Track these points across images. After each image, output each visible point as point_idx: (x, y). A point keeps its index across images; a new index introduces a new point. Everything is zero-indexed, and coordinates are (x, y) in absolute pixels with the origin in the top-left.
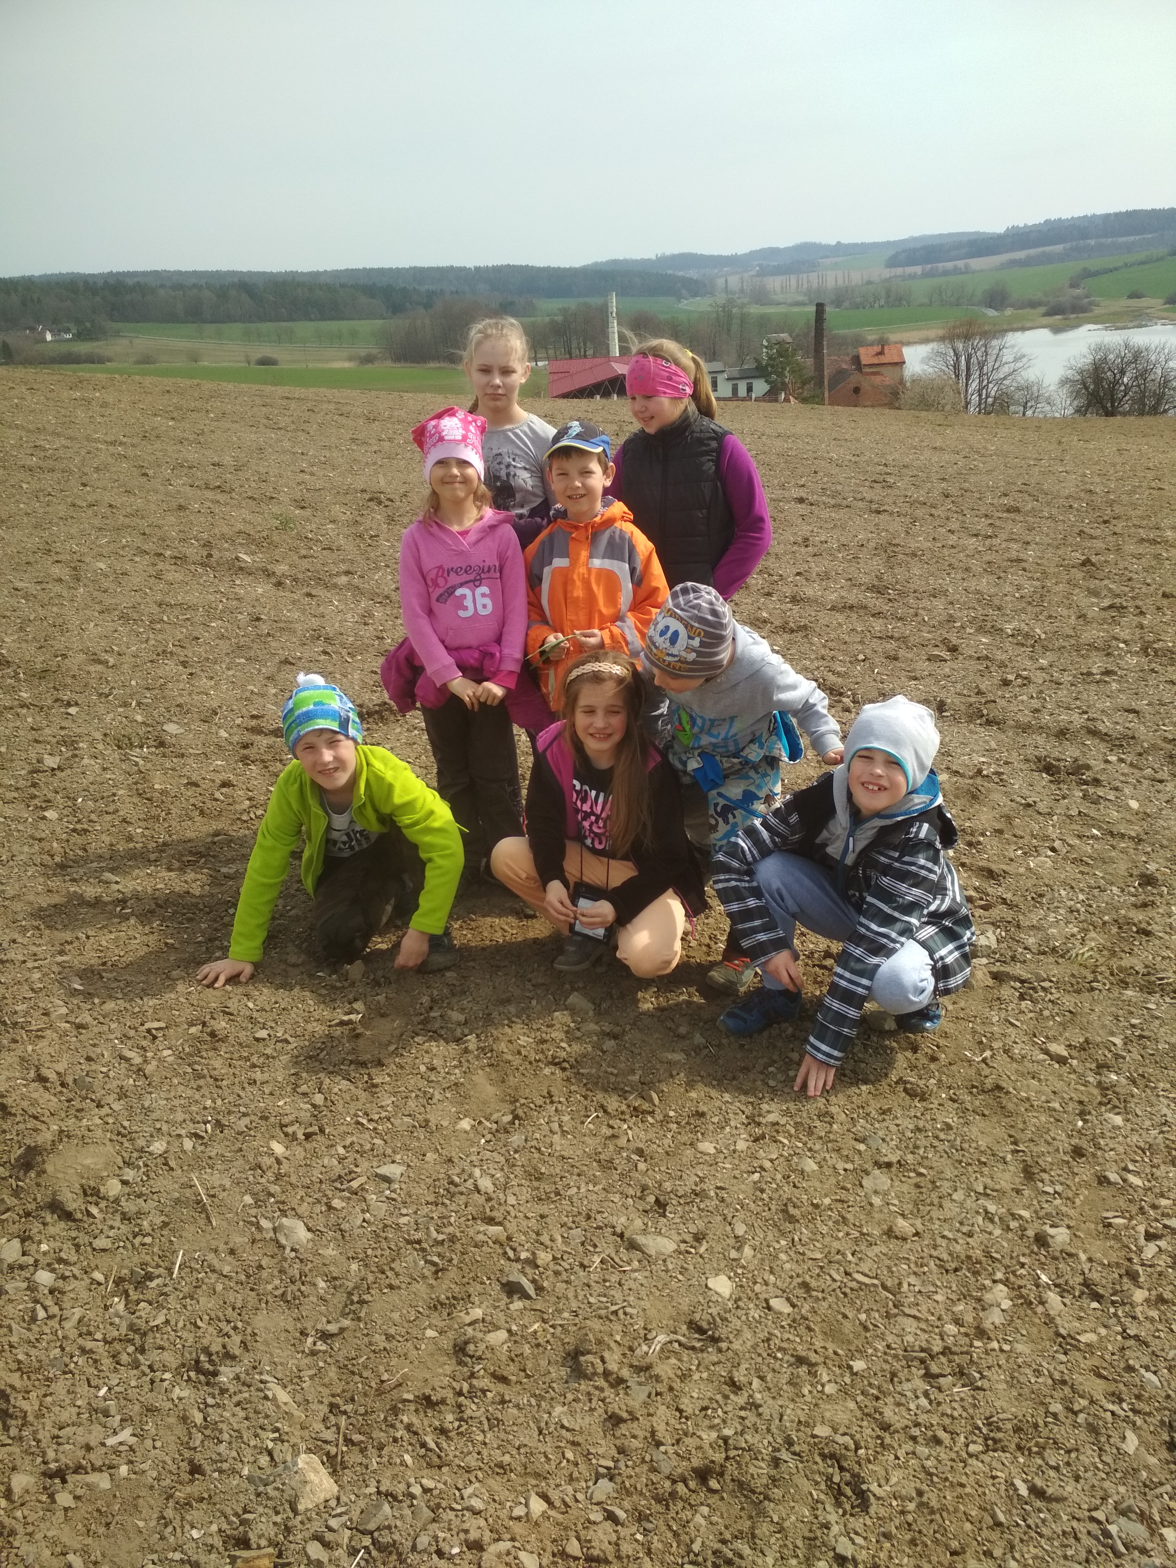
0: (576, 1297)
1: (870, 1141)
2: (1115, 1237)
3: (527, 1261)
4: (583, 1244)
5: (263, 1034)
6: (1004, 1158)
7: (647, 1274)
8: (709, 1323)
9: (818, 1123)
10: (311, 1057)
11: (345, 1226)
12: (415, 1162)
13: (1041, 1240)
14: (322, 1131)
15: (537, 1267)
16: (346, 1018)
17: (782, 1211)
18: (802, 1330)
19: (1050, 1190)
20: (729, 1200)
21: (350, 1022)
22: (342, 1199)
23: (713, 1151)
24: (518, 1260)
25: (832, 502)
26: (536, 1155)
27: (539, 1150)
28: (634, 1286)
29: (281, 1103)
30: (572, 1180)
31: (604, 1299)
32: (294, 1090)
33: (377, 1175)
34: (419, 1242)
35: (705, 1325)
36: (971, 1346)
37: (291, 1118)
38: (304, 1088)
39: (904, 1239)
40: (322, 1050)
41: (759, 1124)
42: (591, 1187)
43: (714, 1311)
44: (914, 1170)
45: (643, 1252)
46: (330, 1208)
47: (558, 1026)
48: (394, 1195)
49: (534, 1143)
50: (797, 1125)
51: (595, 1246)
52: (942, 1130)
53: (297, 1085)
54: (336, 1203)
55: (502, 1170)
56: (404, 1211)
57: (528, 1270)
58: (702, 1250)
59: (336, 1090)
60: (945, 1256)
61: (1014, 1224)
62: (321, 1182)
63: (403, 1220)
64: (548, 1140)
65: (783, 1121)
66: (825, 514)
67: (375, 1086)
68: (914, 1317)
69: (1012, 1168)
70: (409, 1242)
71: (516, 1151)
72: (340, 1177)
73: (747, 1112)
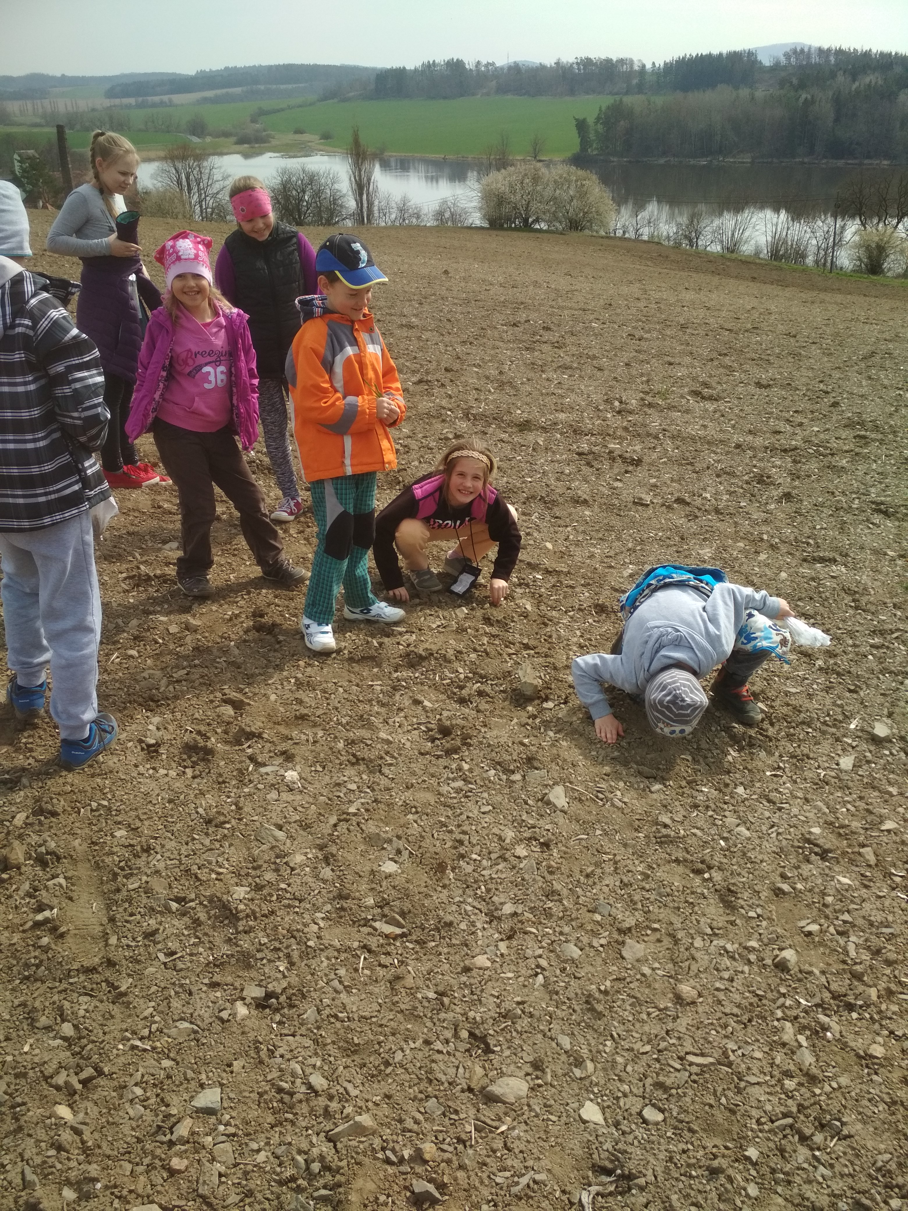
0: (482, 1182)
1: (601, 909)
2: (822, 944)
3: (412, 1159)
4: (444, 1115)
6: (703, 894)
7: (523, 1127)
8: (612, 1161)
9: (550, 904)
10: (27, 978)
11: (204, 1190)
12: (226, 1078)
13: (782, 966)
14: (100, 1072)
15: (426, 1162)
16: (40, 917)
17: (589, 1010)
18: (687, 1135)
19: (752, 914)
20: (536, 1013)
21: (47, 921)
22: (180, 1154)
23: (488, 964)
24: (402, 1160)
26: (338, 1025)
27: (336, 1017)
28: (522, 1147)
29: (26, 1048)
30: (391, 1043)
31: (508, 1174)
32: (32, 1026)
33: (199, 1110)
34: (293, 1179)
35: (610, 1166)
36: (815, 1095)
37: (54, 1065)
38: (43, 1021)
39: (693, 1003)
40: (38, 966)
41: (499, 919)
42: (412, 1045)
43: (608, 1146)
44: (648, 927)
45: (504, 1103)
46: (173, 1173)
48: (231, 1130)
49: (327, 1011)
50: (532, 910)
51: (456, 1112)
52: (643, 880)
53: (32, 1021)
54: (176, 1163)
55: (316, 1054)
56: (255, 1146)
57: (419, 1169)
58: (549, 1078)
59: (82, 1013)
60: (736, 1010)
61: (753, 957)
62: (139, 1140)
63: (261, 1157)
64: (338, 1002)
65: (520, 909)
67: (124, 994)
68: (758, 1083)
69: (712, 901)
70: (281, 1183)
71: (318, 1028)
72: (159, 1127)
73: (485, 910)
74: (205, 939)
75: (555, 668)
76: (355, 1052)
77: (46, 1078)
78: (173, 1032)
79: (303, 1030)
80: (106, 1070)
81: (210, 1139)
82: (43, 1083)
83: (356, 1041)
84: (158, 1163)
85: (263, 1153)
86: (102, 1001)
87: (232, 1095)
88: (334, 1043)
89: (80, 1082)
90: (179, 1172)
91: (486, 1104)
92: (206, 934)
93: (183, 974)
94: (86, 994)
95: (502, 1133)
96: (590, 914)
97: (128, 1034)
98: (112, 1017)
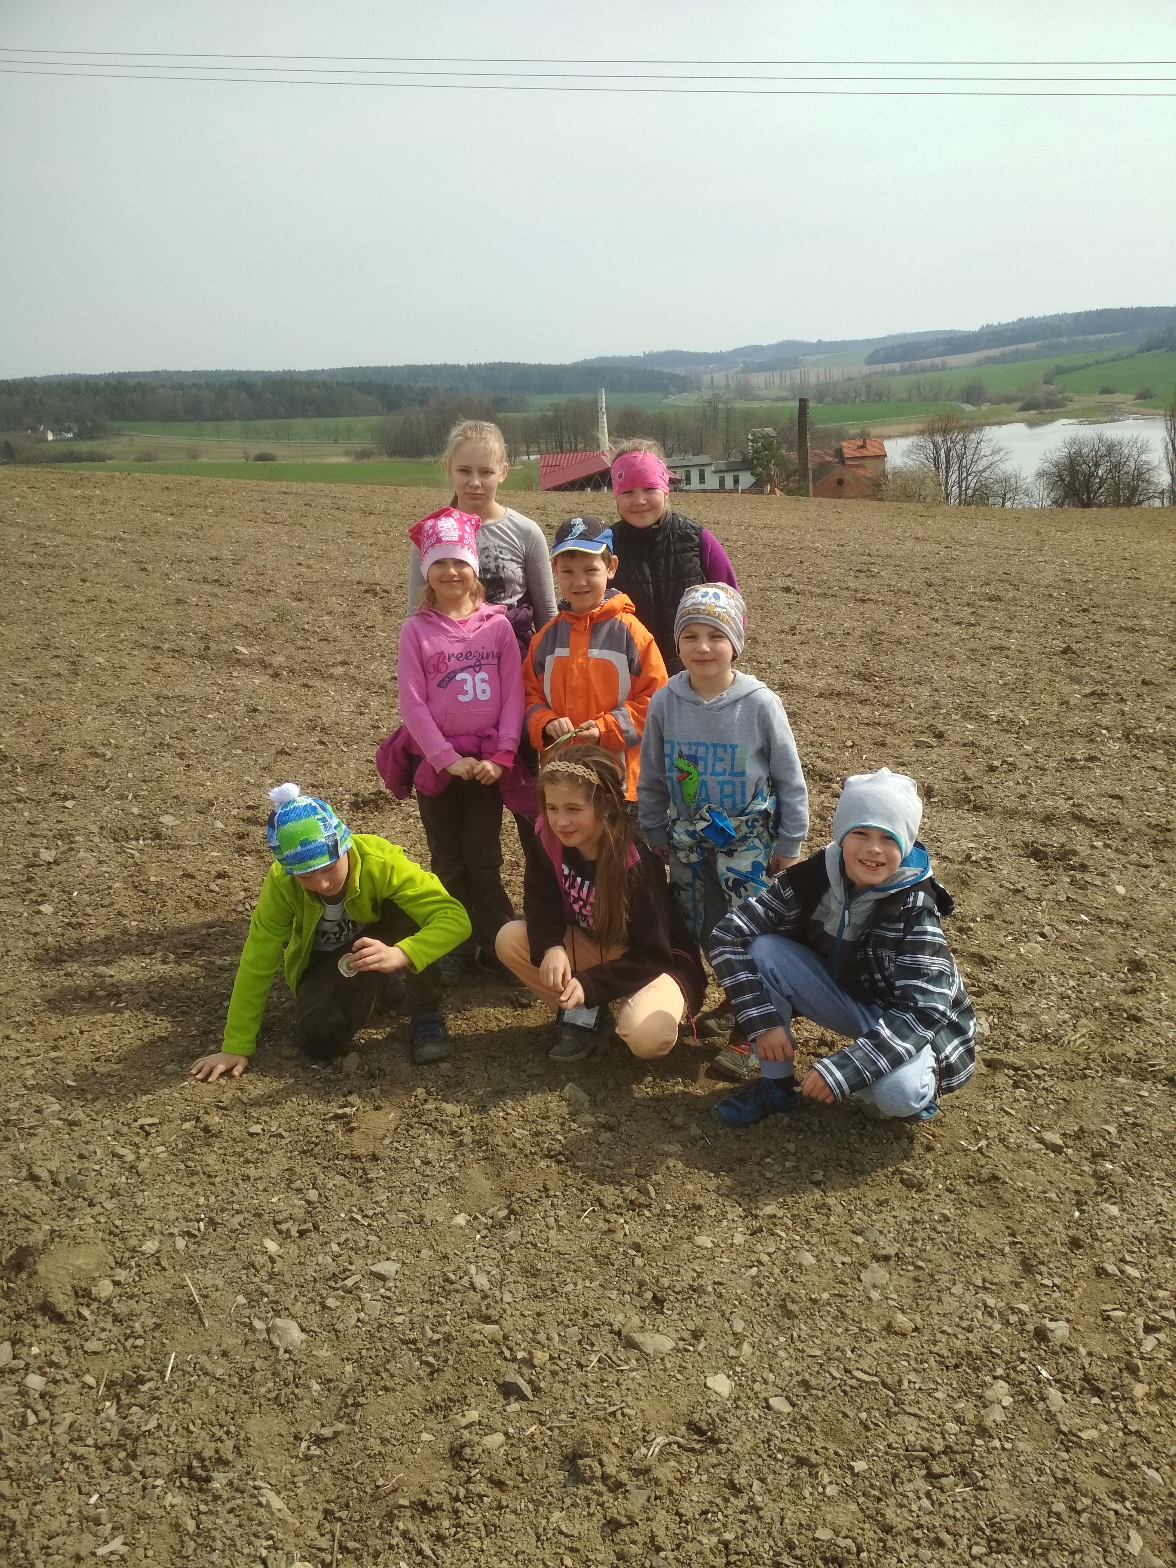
0: (573, 1398)
1: (868, 1234)
2: (1115, 1331)
3: (524, 1361)
5: (257, 1129)
6: (1002, 1251)
7: (645, 1373)
8: (708, 1424)
9: (815, 1216)
10: (305, 1152)
11: (340, 1326)
12: (410, 1259)
13: (1041, 1334)
14: (316, 1227)
15: (534, 1367)
16: (340, 1111)
17: (781, 1306)
18: (802, 1430)
19: (1049, 1282)
20: (727, 1296)
21: (345, 1115)
22: (336, 1298)
23: (710, 1245)
24: (514, 1360)
25: (818, 591)
26: (533, 1251)
27: (535, 1245)
28: (632, 1386)
29: (274, 1200)
30: (568, 1276)
31: (602, 1400)
32: (288, 1186)
33: (372, 1273)
34: (414, 1342)
35: (704, 1426)
36: (973, 1444)
37: (285, 1215)
38: (298, 1184)
39: (904, 1335)
40: (317, 1144)
41: (756, 1217)
43: (713, 1411)
46: (324, 1307)
47: (553, 1118)
48: (388, 1294)
49: (530, 1239)
50: (794, 1217)
51: (592, 1345)
52: (939, 1222)
53: (290, 1182)
56: (399, 1310)
57: (525, 1370)
59: (330, 1186)
60: (945, 1352)
61: (1013, 1319)
62: (315, 1280)
63: (399, 1319)
65: (780, 1213)
66: (811, 603)
67: (370, 1181)
68: (915, 1415)
69: (1010, 1261)
70: (404, 1342)
72: (334, 1275)
73: (744, 1205)
76: (534, 1276)
77: (275, 1222)
78: (392, 1218)
80: (321, 1228)
81: (369, 1295)
82: (272, 1227)
84: (319, 1298)
85: (403, 1317)
86: (351, 1182)
87: (406, 1272)
89: (298, 1231)
90: (329, 1308)
95: (622, 1371)
96: (851, 1235)
97: (355, 1209)
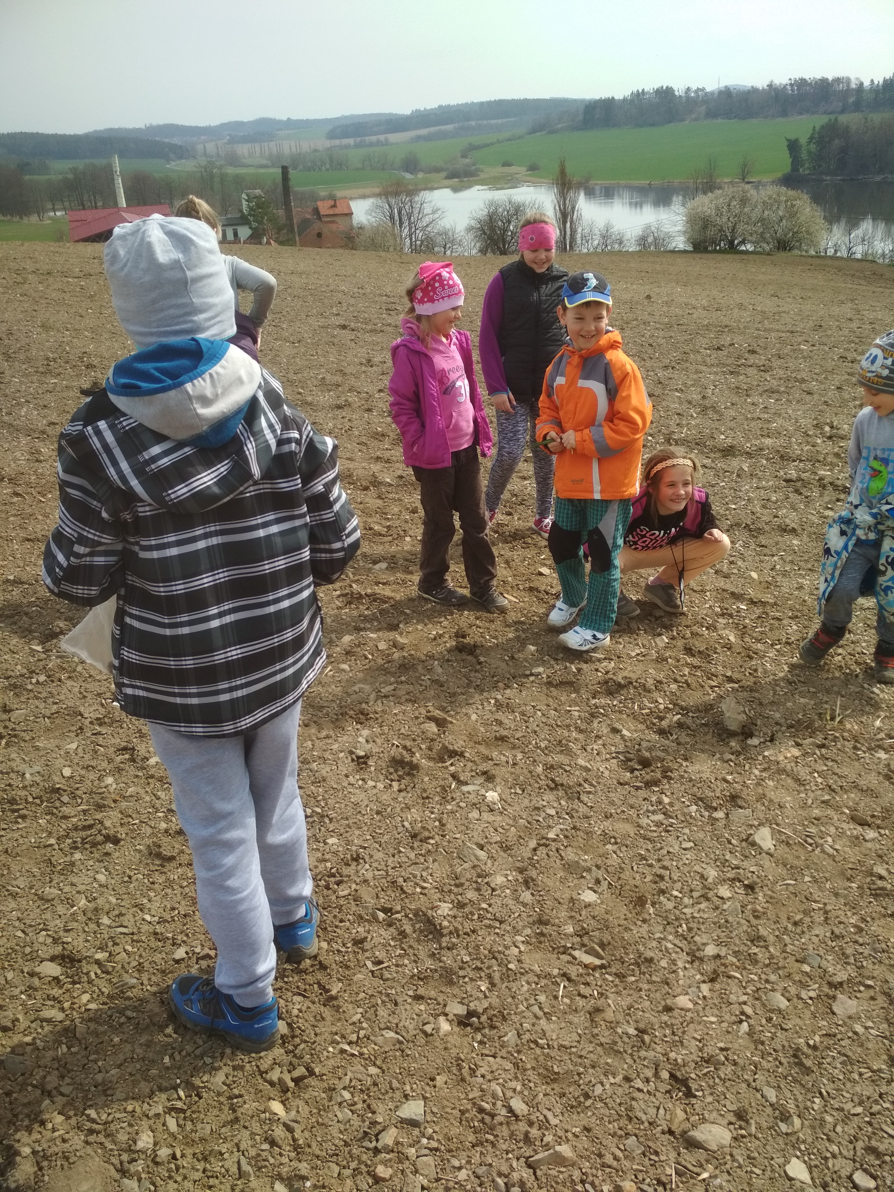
1: (809, 960)
4: (644, 1155)
12: (429, 1091)
22: (385, 1163)
23: (690, 1005)
26: (538, 1051)
30: (591, 1076)
33: (403, 1121)
41: (701, 960)
42: (612, 1081)
44: (861, 983)
45: (706, 1150)
46: (377, 1180)
48: (434, 1144)
49: (527, 1036)
50: (736, 953)
51: (657, 1153)
52: (855, 934)
56: (456, 1163)
58: (753, 1129)
62: (346, 1144)
64: (538, 1028)
74: (410, 951)
75: (761, 704)
76: (554, 1081)
77: (261, 1073)
78: (380, 1040)
79: (503, 1052)
80: (317, 1070)
81: (413, 1150)
82: (259, 1077)
83: (556, 1069)
84: (363, 1168)
85: (464, 1170)
86: (314, 1003)
87: (435, 1110)
88: (533, 1068)
89: (292, 1080)
90: (384, 1180)
91: (687, 1149)
92: (411, 947)
93: (389, 983)
94: (300, 994)
95: (704, 1180)
96: (798, 965)
97: (337, 1038)
98: (323, 1019)
